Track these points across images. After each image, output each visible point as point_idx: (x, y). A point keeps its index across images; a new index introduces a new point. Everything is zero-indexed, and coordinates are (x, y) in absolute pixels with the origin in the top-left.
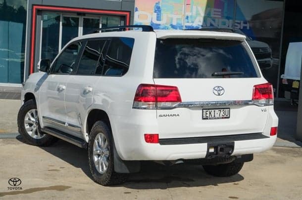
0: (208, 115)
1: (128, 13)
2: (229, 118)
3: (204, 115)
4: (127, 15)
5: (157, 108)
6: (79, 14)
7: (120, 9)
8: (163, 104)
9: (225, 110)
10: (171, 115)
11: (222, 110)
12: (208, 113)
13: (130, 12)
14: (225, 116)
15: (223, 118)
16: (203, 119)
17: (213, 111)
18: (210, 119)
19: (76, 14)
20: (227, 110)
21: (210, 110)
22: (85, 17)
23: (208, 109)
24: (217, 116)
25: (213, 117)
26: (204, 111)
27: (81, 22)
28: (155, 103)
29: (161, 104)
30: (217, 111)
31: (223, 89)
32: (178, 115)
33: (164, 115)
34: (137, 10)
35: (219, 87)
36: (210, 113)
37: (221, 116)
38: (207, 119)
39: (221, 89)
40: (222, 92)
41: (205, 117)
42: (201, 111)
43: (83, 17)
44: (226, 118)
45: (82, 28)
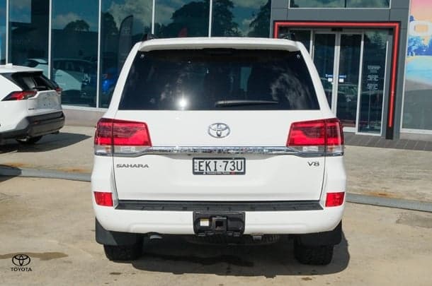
0: (203, 168)
1: (397, 25)
2: (244, 173)
3: (197, 167)
4: (395, 26)
5: (113, 154)
6: (334, 29)
7: (387, 20)
8: (123, 149)
9: (235, 161)
10: (135, 166)
11: (230, 161)
12: (204, 164)
13: (399, 22)
14: (236, 171)
15: (231, 173)
16: (195, 173)
17: (212, 161)
18: (206, 174)
19: (330, 29)
20: (239, 161)
21: (208, 161)
22: (343, 33)
23: (204, 158)
24: (219, 170)
25: (213, 170)
26: (195, 160)
27: (338, 40)
28: (109, 146)
29: (120, 149)
30: (220, 162)
31: (227, 128)
32: (146, 166)
33: (124, 165)
34: (412, 19)
35: (218, 124)
36: (207, 165)
37: (228, 170)
38: (202, 174)
39: (224, 127)
40: (224, 133)
41: (198, 171)
42: (192, 161)
43: (340, 33)
44: (236, 173)
45: (339, 47)
